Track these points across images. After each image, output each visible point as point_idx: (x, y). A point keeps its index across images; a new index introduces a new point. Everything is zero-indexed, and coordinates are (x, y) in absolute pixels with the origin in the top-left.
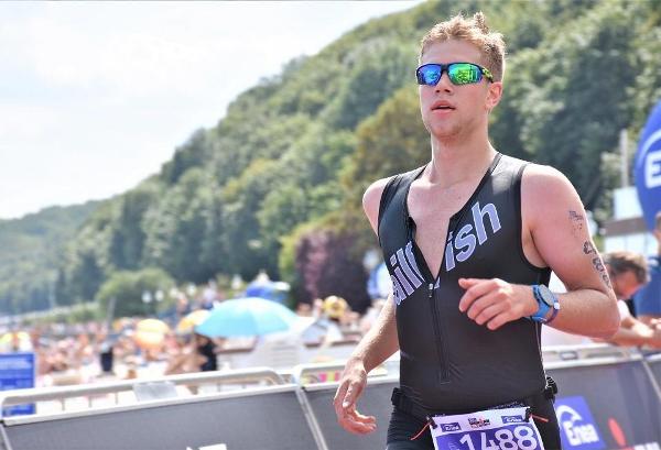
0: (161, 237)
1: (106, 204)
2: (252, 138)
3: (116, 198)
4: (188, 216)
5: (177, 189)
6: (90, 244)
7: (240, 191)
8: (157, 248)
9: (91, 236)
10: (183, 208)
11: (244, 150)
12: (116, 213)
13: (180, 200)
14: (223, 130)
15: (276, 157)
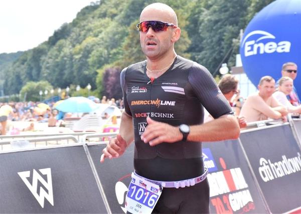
0: (47, 68)
1: (25, 53)
2: (86, 28)
3: (29, 51)
4: (59, 60)
5: (55, 48)
6: (18, 69)
7: (81, 50)
9: (18, 67)
10: (57, 56)
11: (83, 33)
12: (29, 57)
13: (56, 53)
14: (75, 23)
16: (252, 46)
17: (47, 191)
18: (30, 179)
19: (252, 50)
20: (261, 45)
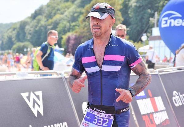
0: (30, 34)
1: (16, 24)
2: (56, 8)
3: (18, 22)
4: (37, 29)
5: (35, 21)
6: (10, 34)
7: (52, 23)
8: (29, 37)
9: (11, 32)
10: (36, 26)
12: (18, 26)
13: (36, 24)
15: (62, 14)
16: (166, 21)
17: (39, 106)
18: (29, 98)
19: (166, 23)
20: (172, 20)
